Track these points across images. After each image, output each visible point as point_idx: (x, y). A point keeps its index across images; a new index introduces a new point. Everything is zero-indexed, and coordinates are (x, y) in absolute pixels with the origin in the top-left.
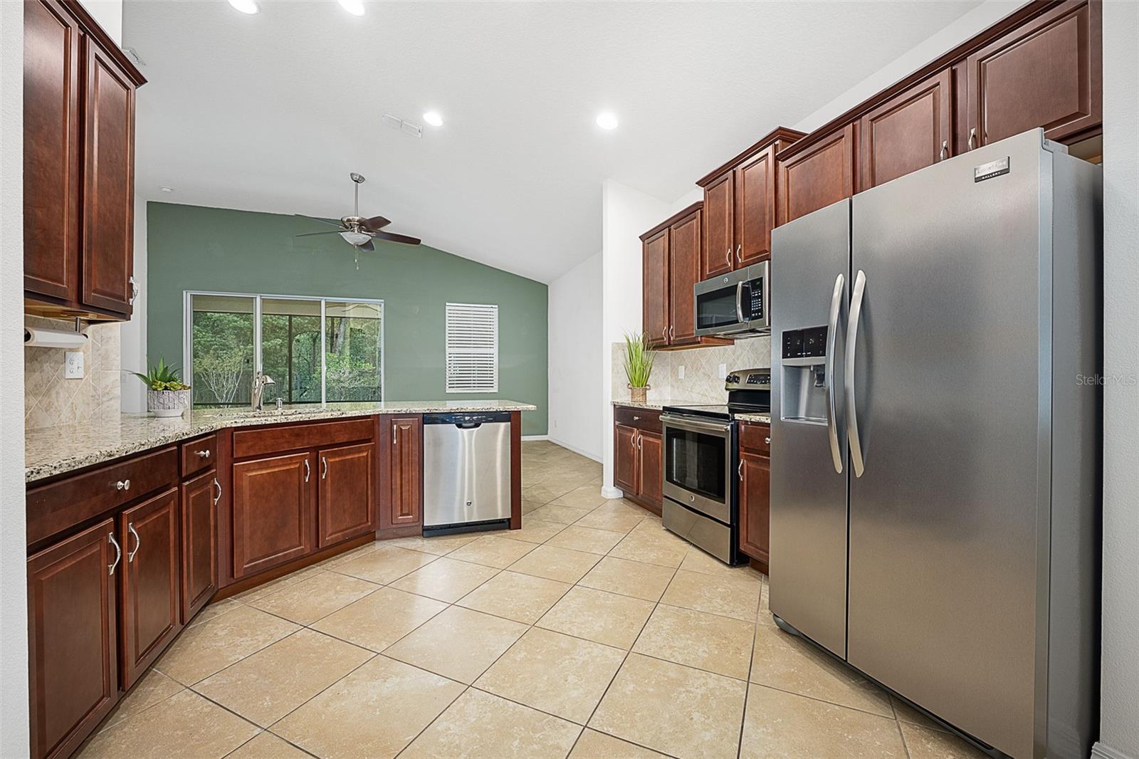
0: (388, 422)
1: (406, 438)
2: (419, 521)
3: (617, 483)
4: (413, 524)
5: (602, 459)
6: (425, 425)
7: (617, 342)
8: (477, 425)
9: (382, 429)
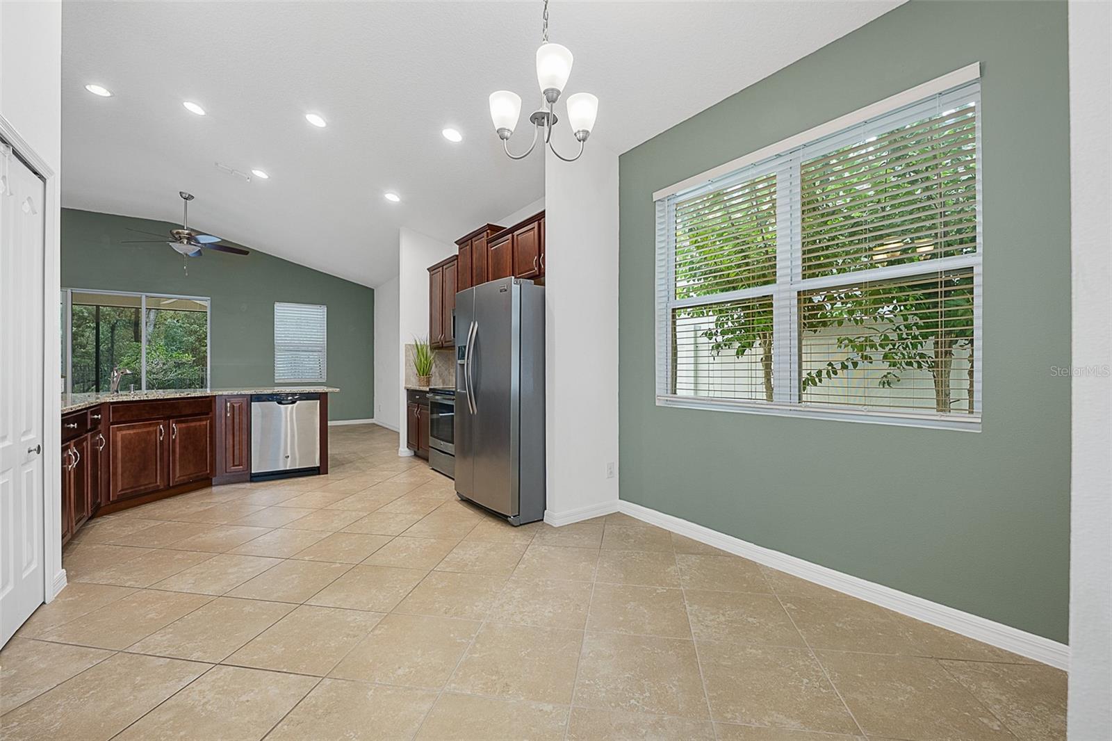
0: (224, 401)
1: (237, 412)
2: (247, 470)
3: (409, 445)
4: (243, 472)
5: (399, 429)
6: (252, 403)
7: (409, 343)
8: (293, 402)
9: (219, 405)
